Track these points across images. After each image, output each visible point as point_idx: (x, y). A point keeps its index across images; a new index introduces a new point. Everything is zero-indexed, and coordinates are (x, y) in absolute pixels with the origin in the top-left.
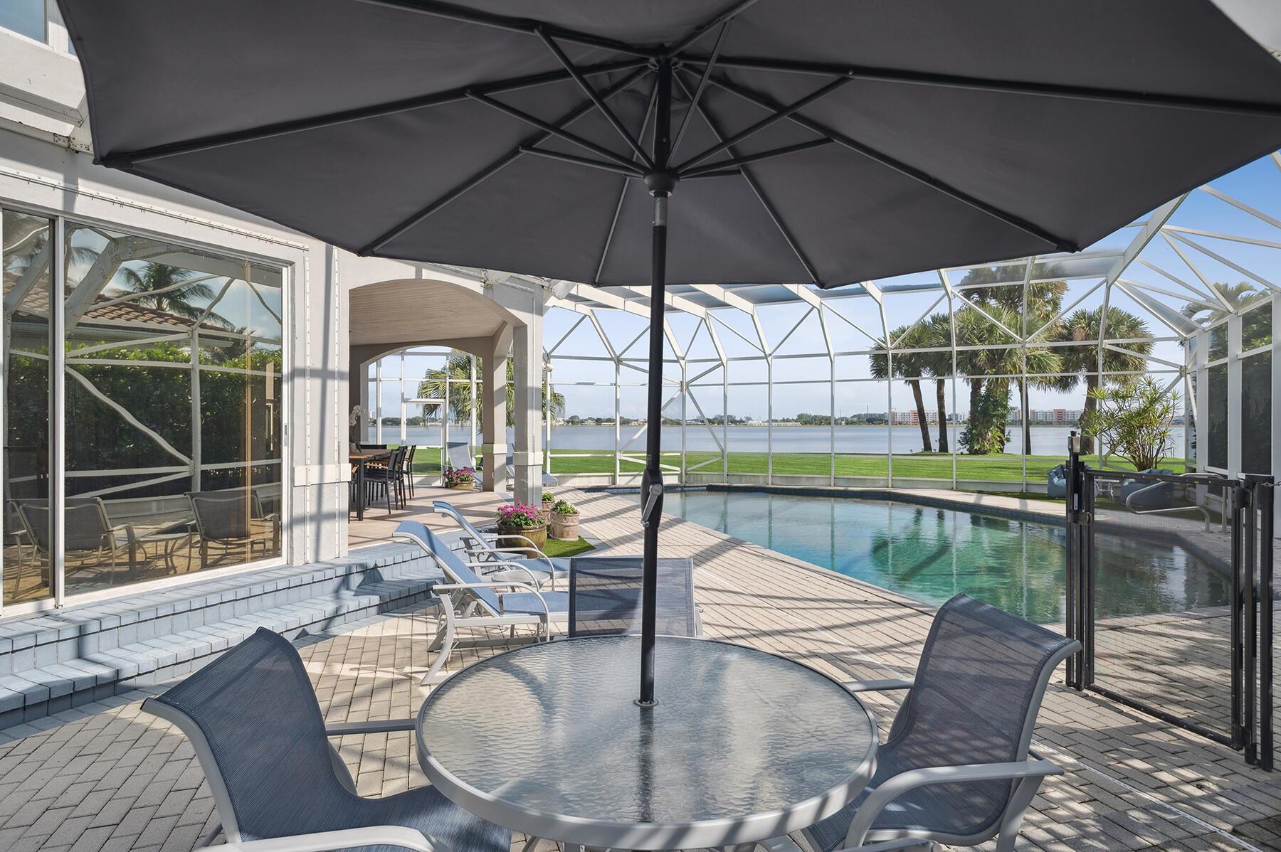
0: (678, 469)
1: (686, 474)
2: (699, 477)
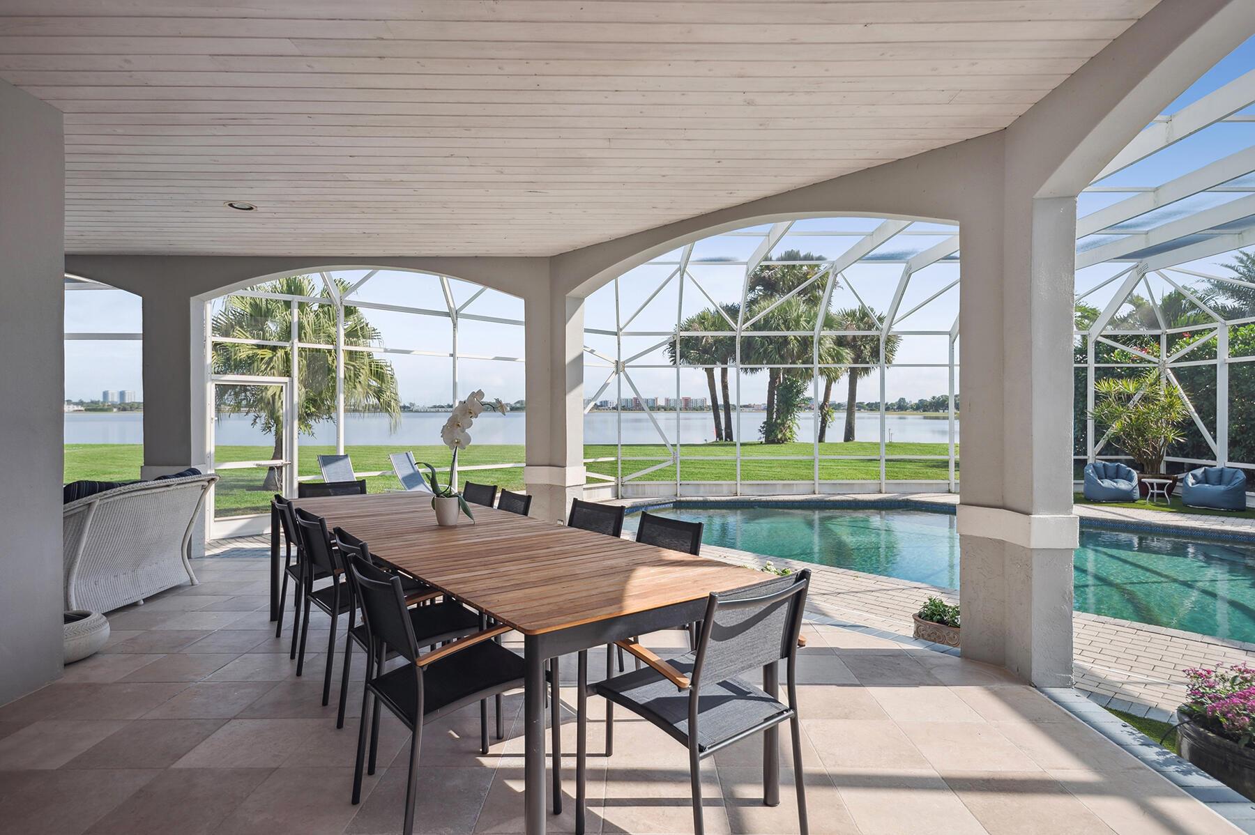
0: (612, 478)
1: (622, 485)
2: (640, 489)
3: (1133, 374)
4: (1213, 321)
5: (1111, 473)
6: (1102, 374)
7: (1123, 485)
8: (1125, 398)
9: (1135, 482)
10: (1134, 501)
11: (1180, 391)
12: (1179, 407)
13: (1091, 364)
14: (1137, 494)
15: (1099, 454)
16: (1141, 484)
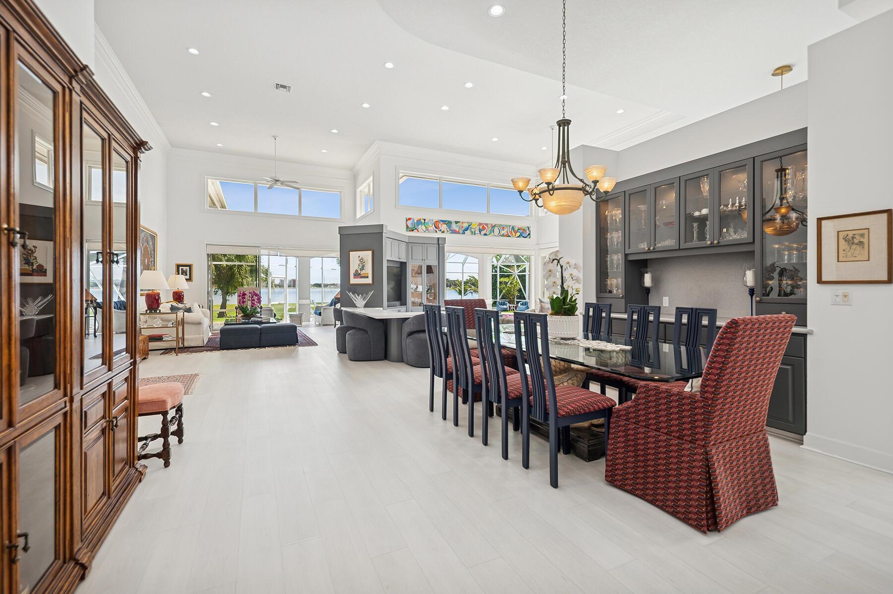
3: (508, 276)
4: (525, 262)
5: (503, 304)
6: (501, 276)
7: (505, 307)
8: (506, 283)
9: (508, 306)
10: (507, 311)
11: (519, 281)
12: (518, 285)
13: (498, 273)
14: (508, 309)
15: (501, 299)
16: (509, 306)
